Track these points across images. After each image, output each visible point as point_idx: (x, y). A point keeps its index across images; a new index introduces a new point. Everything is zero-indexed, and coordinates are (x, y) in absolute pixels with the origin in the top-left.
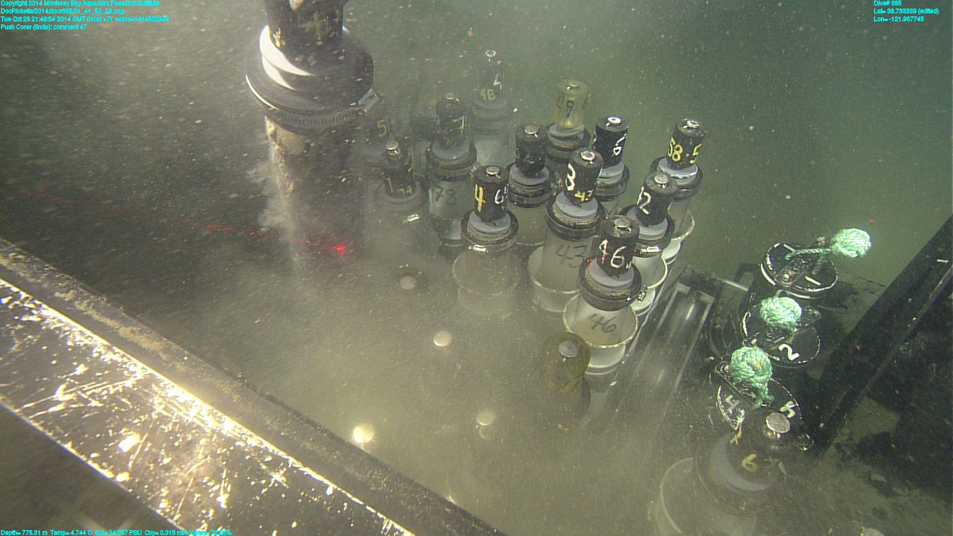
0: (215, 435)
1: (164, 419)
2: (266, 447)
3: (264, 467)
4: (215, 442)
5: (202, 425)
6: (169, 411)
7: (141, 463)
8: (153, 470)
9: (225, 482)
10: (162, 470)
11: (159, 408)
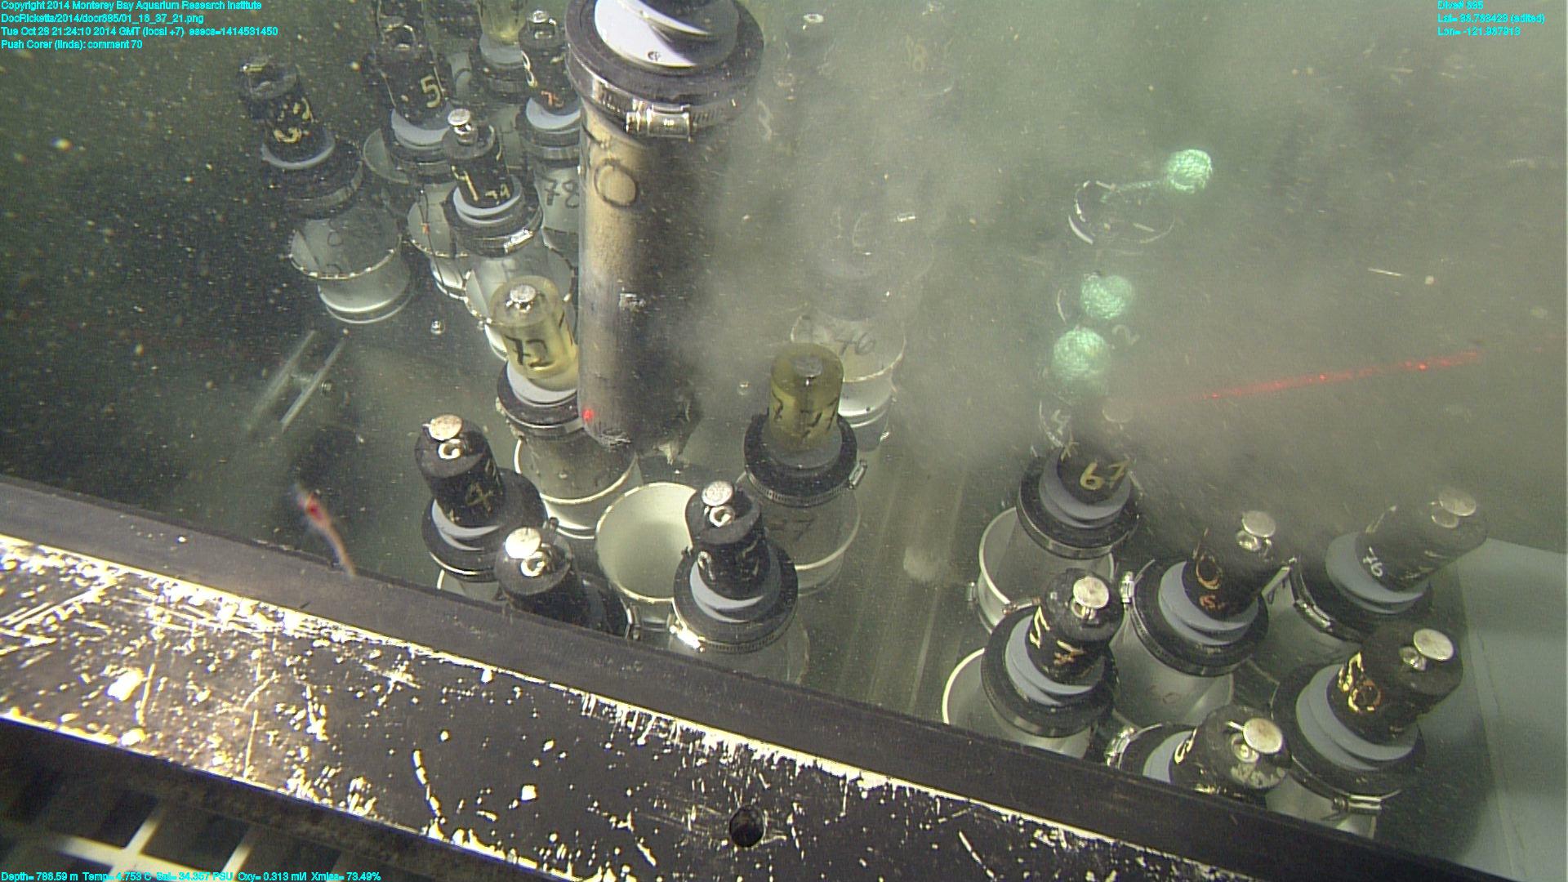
0: (275, 640)
1: (178, 636)
2: (367, 639)
3: (370, 667)
4: (277, 650)
5: (248, 631)
6: (182, 622)
7: (158, 710)
8: (183, 716)
9: (313, 704)
10: (199, 711)
11: (161, 624)
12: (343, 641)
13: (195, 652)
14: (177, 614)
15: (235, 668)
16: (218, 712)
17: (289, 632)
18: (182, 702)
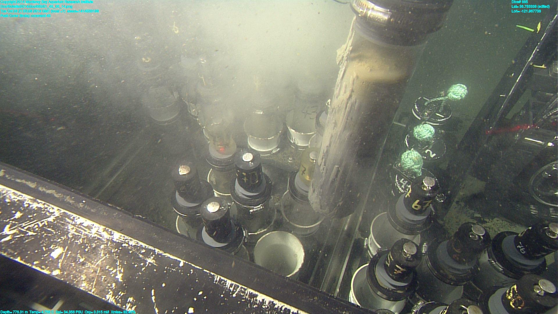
0: (109, 242)
1: (77, 237)
2: (141, 245)
3: (141, 256)
4: (110, 246)
5: (101, 238)
6: (79, 232)
7: (66, 263)
8: (74, 266)
9: (119, 268)
10: (79, 265)
11: (72, 231)
12: (133, 245)
13: (82, 243)
14: (78, 229)
15: (95, 250)
16: (86, 267)
17: (115, 240)
18: (75, 261)
